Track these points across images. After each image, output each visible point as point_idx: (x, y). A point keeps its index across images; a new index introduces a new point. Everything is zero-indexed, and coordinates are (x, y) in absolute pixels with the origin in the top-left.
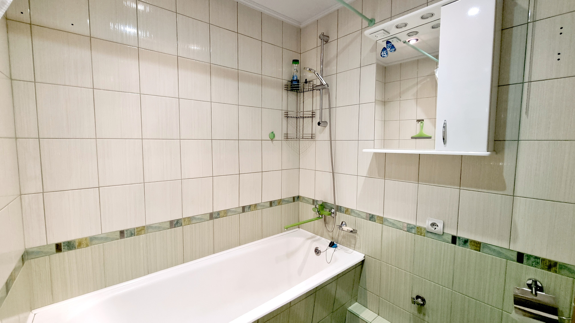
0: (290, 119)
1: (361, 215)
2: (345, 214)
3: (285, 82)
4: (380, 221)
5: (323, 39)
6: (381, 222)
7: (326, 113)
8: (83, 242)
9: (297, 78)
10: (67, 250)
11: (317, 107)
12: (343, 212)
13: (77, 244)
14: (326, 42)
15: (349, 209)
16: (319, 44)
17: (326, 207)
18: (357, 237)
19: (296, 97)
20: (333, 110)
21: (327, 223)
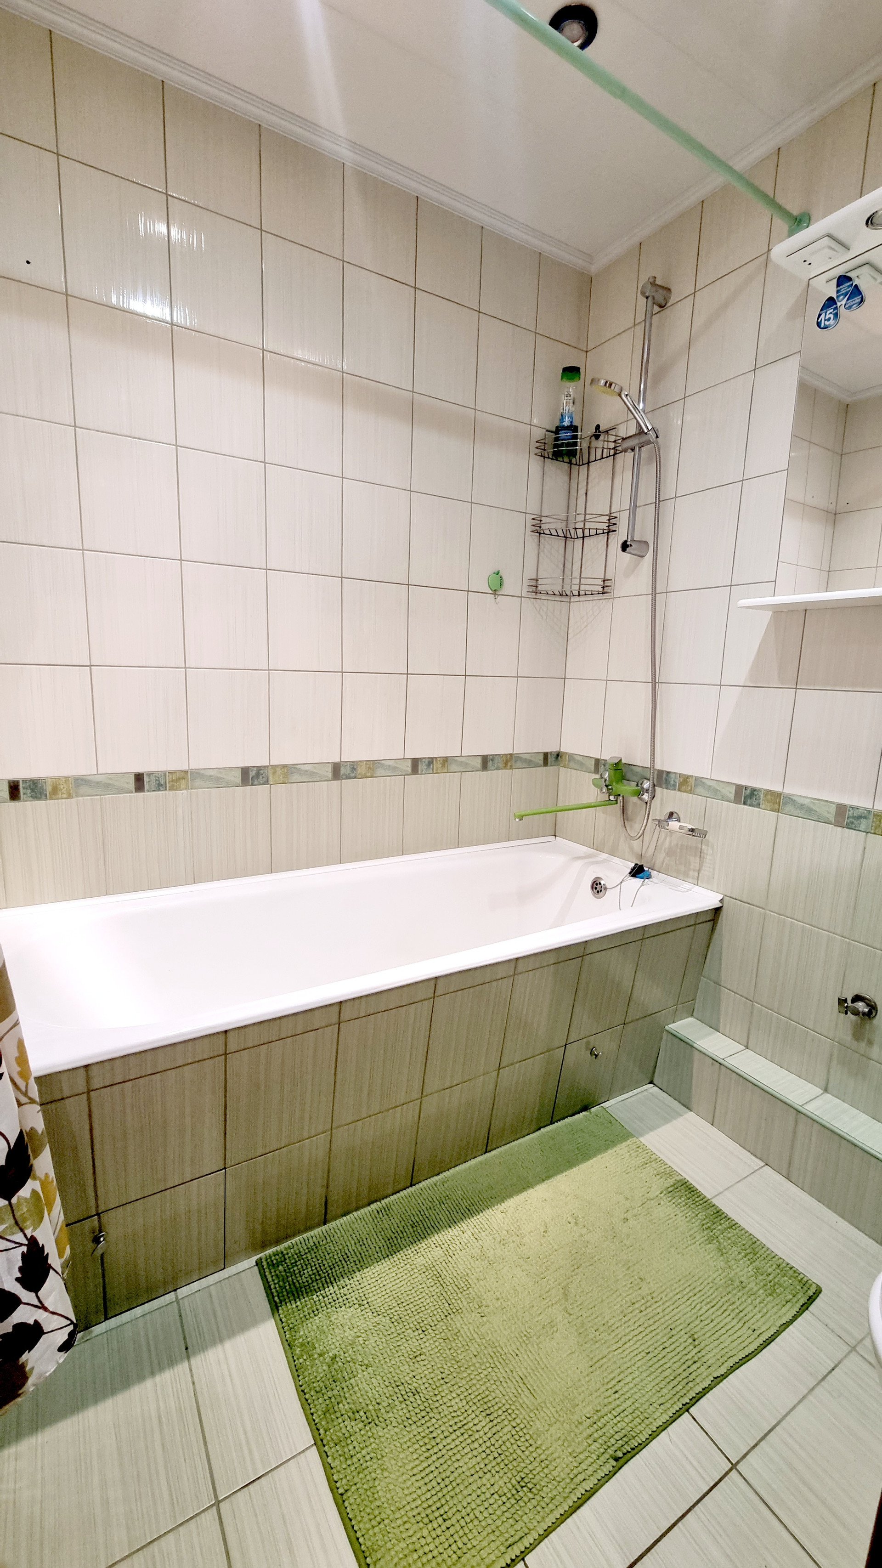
0: (545, 539)
1: (723, 790)
2: (678, 793)
3: (539, 434)
4: (774, 803)
5: (654, 298)
6: (776, 806)
7: (646, 515)
8: (62, 787)
9: (571, 422)
10: (31, 799)
11: (622, 502)
12: (674, 788)
13: (49, 789)
14: (661, 306)
15: (692, 777)
16: (640, 317)
17: (629, 776)
18: (705, 851)
19: (566, 478)
20: (667, 508)
21: (627, 820)
